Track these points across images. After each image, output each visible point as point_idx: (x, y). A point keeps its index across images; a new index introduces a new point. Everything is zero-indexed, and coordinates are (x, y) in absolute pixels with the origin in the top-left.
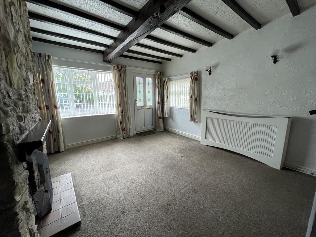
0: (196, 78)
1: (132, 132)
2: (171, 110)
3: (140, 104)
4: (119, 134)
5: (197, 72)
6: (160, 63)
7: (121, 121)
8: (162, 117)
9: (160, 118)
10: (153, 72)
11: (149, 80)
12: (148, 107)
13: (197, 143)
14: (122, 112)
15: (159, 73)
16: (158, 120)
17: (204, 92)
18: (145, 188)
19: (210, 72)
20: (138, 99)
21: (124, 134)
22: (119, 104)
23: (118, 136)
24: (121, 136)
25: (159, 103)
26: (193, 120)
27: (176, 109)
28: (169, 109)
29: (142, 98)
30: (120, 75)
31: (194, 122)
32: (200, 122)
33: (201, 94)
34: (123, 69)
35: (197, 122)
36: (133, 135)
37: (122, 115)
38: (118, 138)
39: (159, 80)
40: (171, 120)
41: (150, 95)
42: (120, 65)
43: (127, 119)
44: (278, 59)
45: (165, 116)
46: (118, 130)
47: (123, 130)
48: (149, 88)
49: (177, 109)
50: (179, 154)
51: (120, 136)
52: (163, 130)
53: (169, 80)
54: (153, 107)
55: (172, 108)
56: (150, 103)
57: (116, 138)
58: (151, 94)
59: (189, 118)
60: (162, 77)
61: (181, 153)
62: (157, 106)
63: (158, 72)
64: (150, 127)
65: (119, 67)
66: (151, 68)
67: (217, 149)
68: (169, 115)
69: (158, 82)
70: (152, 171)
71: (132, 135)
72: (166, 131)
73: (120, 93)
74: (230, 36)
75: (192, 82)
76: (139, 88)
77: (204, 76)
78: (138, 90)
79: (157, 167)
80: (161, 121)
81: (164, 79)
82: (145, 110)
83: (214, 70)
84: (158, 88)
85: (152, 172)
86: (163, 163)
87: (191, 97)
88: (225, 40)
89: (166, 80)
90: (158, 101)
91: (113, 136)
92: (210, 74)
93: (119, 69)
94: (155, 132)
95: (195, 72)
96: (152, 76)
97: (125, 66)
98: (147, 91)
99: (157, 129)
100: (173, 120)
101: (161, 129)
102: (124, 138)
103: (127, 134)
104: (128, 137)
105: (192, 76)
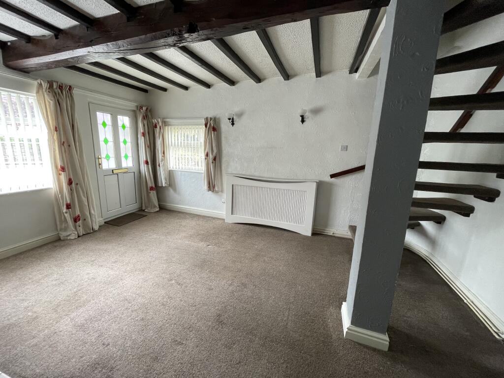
0: (213, 127)
1: (97, 221)
2: (171, 175)
3: (108, 164)
4: (66, 229)
5: (215, 118)
6: (146, 91)
7: (69, 202)
8: (154, 186)
9: (152, 188)
10: (132, 105)
11: (125, 120)
12: (126, 170)
13: (221, 222)
14: (70, 182)
15: (144, 108)
16: (148, 194)
17: (226, 149)
18: (173, 309)
19: (233, 121)
20: (103, 155)
21: (78, 227)
22: (59, 167)
23: (63, 234)
24: (71, 233)
25: (147, 163)
26: (212, 190)
27: (180, 172)
28: (167, 173)
29: (112, 154)
30: (58, 103)
31: (213, 191)
32: (222, 191)
33: (221, 151)
34: (64, 93)
35: (217, 192)
36: (100, 226)
37: (71, 190)
38: (62, 239)
39: (145, 122)
40: (171, 191)
41: (127, 149)
42: (57, 82)
43: (83, 197)
44: (305, 119)
45: (160, 185)
46: (61, 222)
47: (76, 220)
48: (126, 135)
49: (183, 173)
50: (202, 243)
51: (68, 234)
52: (158, 209)
53: (165, 123)
54: (136, 170)
55: (172, 170)
56: (128, 163)
57: (58, 240)
58: (129, 145)
59: (206, 187)
60: (150, 116)
61: (205, 241)
62: (143, 168)
63: (141, 108)
64: (130, 207)
65: (55, 86)
66: (128, 98)
67: (248, 226)
68: (168, 184)
69: (144, 126)
70: (171, 280)
71: (96, 227)
72: (164, 209)
73: (62, 144)
74: (258, 79)
75: (208, 133)
76: (105, 134)
77: (225, 126)
78: (102, 138)
79: (178, 271)
80: (153, 194)
81: (154, 121)
82: (119, 175)
83: (237, 120)
84: (144, 136)
85: (173, 282)
86: (184, 263)
87: (207, 155)
88: (251, 82)
89: (159, 123)
90: (145, 159)
91: (50, 235)
92: (233, 124)
93: (56, 90)
94: (144, 214)
95: (211, 119)
96: (131, 113)
97: (70, 86)
98: (121, 139)
99: (146, 207)
100: (175, 190)
101: (155, 207)
102: (79, 237)
103: (85, 226)
104: (89, 232)
105: (207, 124)
